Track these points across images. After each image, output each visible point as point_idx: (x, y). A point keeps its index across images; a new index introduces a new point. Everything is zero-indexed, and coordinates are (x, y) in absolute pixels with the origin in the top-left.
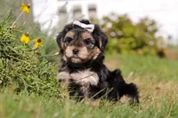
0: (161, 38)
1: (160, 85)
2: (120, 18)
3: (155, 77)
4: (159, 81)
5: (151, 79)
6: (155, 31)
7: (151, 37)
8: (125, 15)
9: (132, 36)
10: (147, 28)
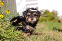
2: (46, 10)
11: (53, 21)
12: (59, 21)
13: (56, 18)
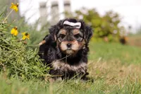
0: (122, 27)
1: (123, 68)
2: (89, 12)
3: (119, 62)
4: (122, 64)
5: (116, 63)
6: (118, 22)
7: (115, 27)
8: (94, 9)
9: (100, 26)
10: (112, 19)
11: (106, 39)
12: (123, 41)
13: (115, 32)
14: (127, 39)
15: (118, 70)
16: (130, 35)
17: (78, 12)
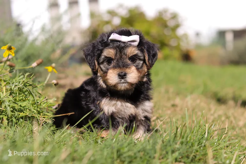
2: (131, 11)
5: (167, 91)
6: (177, 26)
7: (173, 35)
8: (137, 8)
12: (187, 57)
13: (173, 43)
14: (195, 55)
15: (169, 104)
16: (199, 46)
17: (112, 13)
